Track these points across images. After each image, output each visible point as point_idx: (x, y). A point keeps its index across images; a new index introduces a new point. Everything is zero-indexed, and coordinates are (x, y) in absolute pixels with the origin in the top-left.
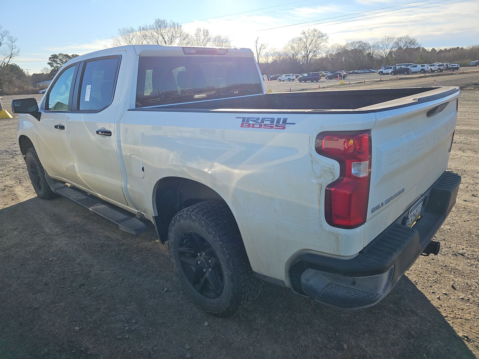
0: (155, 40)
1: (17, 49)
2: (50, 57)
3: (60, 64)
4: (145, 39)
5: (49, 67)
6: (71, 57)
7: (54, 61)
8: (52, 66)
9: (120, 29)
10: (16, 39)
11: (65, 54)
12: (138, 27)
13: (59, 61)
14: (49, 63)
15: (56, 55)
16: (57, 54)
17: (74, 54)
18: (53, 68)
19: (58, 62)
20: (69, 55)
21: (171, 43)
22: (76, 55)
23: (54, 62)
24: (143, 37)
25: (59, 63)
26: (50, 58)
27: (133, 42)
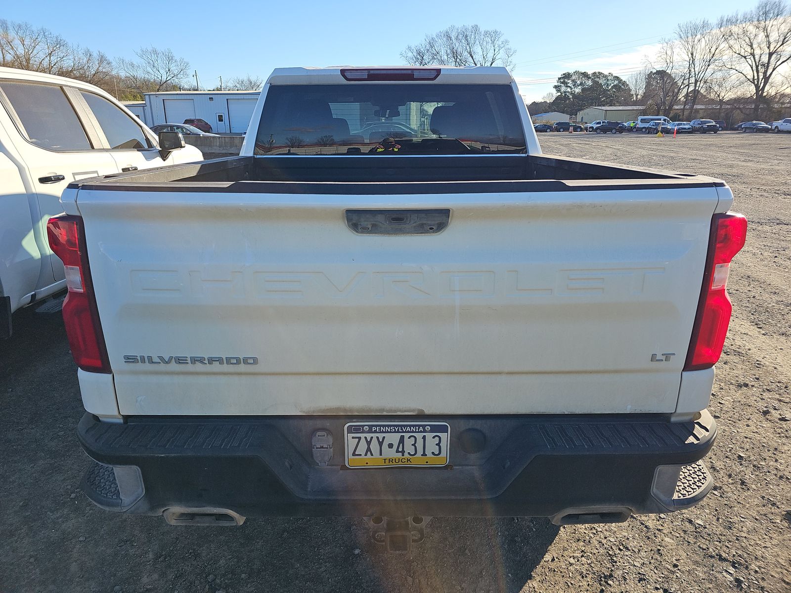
0: (747, 40)
1: (511, 66)
2: (560, 76)
3: (571, 87)
4: (726, 39)
5: (554, 91)
6: (591, 76)
7: (564, 83)
8: (558, 91)
9: (681, 25)
10: (515, 52)
11: (583, 72)
12: (719, 18)
13: (571, 83)
14: (556, 87)
15: (569, 74)
16: (571, 71)
17: (597, 71)
18: (559, 94)
19: (569, 85)
20: (589, 74)
21: (782, 44)
22: (599, 72)
23: (563, 85)
24: (723, 36)
25: (569, 87)
26: (559, 79)
27: (699, 46)
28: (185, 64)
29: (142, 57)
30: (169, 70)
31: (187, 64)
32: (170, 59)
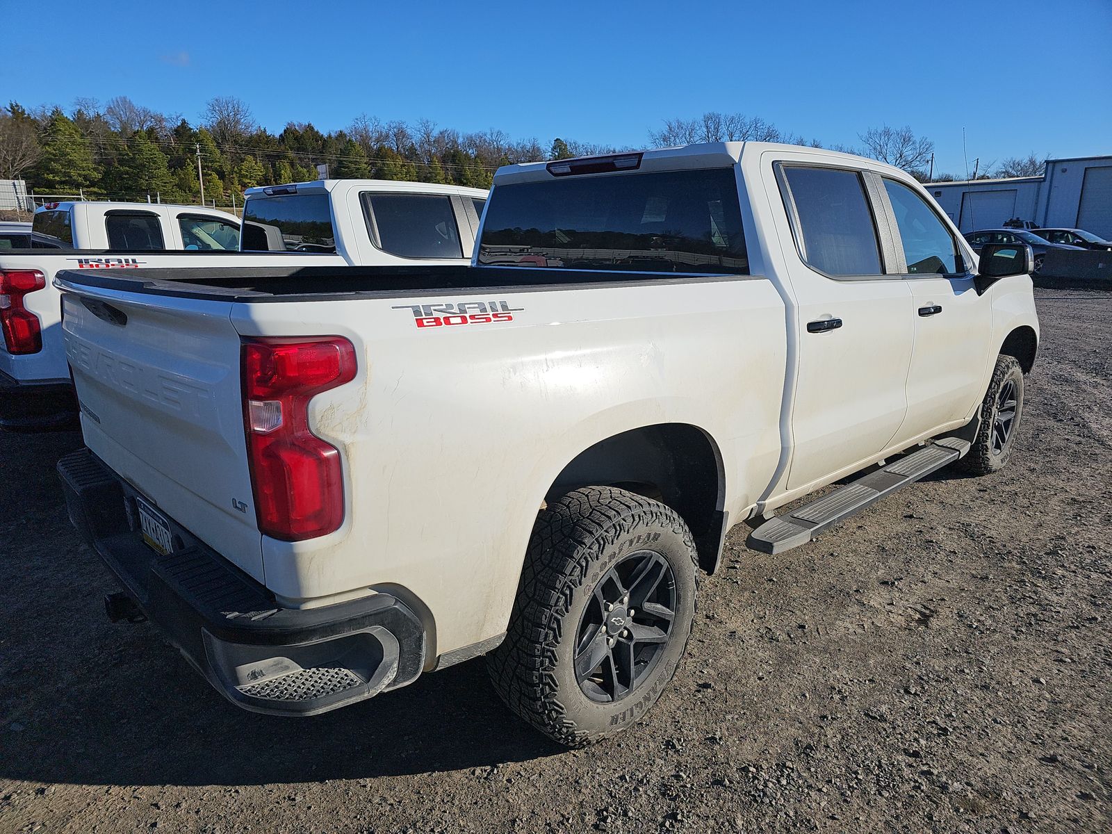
28: (927, 146)
29: (867, 141)
30: (901, 156)
31: (931, 145)
32: (906, 140)
